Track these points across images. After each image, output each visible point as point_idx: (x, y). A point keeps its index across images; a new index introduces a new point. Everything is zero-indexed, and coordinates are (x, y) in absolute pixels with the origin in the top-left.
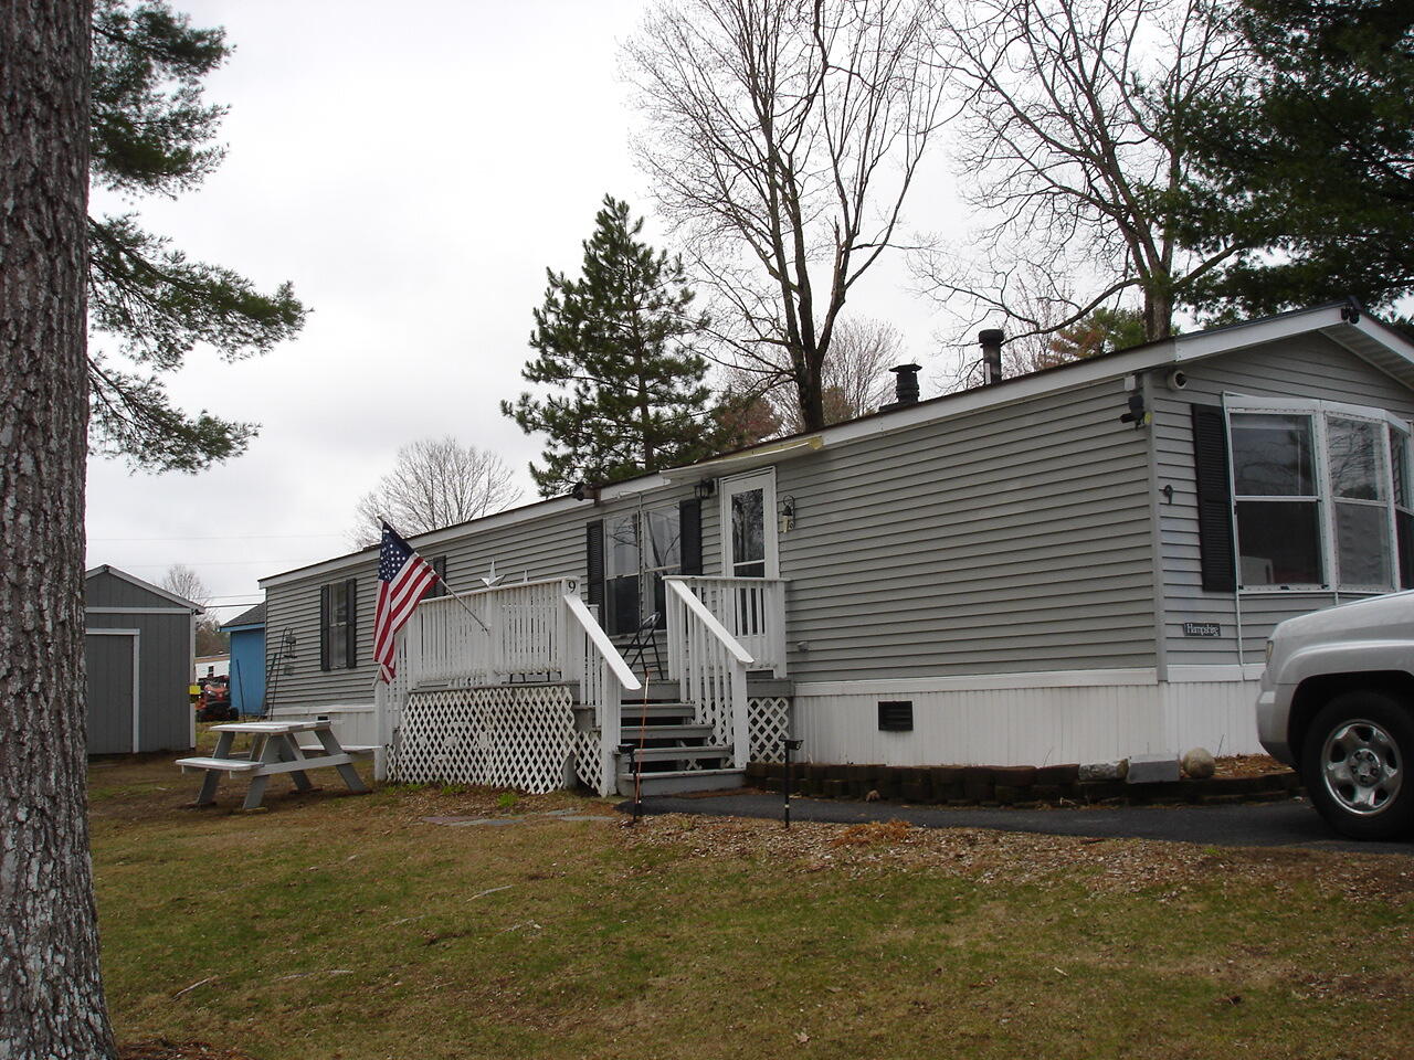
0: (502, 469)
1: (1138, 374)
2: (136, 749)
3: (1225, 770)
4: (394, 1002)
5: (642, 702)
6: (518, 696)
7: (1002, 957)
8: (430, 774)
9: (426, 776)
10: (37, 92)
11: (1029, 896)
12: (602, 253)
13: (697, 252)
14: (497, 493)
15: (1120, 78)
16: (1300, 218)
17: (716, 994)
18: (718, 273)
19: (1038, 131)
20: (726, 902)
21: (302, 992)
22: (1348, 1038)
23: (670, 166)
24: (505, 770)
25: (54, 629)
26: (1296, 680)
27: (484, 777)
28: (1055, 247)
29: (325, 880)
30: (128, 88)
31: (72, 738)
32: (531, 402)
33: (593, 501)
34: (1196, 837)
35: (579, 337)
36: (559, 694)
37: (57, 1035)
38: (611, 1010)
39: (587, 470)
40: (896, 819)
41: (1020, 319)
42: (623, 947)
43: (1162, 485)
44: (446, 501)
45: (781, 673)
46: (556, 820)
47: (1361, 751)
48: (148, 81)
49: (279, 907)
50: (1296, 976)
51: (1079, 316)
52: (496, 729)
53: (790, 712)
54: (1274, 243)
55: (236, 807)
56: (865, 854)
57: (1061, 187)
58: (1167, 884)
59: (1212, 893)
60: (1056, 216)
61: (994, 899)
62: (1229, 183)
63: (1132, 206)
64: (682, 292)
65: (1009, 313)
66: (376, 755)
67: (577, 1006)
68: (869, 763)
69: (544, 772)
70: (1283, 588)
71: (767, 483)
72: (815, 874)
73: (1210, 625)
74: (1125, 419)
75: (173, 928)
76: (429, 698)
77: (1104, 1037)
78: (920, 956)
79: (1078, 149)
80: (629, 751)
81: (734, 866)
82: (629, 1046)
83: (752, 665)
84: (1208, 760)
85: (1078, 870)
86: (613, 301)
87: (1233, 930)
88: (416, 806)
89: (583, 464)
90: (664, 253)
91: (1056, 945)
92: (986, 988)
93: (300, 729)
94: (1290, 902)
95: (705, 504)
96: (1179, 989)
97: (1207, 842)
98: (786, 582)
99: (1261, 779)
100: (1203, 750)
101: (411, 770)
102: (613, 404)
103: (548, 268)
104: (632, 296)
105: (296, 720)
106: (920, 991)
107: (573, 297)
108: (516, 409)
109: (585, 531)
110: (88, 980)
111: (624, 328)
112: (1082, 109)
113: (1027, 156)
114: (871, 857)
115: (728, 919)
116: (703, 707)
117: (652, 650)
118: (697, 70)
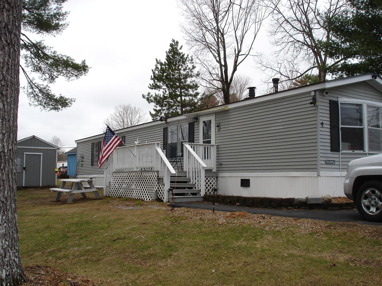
0: (143, 113)
1: (315, 91)
2: (41, 185)
3: (335, 201)
4: (102, 257)
5: (175, 177)
6: (143, 174)
7: (270, 250)
8: (118, 195)
9: (117, 195)
10: (7, 2)
11: (278, 234)
12: (171, 55)
13: (197, 55)
14: (141, 119)
15: (314, 11)
16: (362, 50)
17: (190, 258)
18: (202, 61)
19: (291, 25)
20: (195, 232)
21: (78, 253)
22: (365, 277)
23: (190, 32)
24: (138, 194)
25: (7, 151)
26: (355, 177)
27: (133, 196)
28: (295, 57)
29: (87, 223)
30: (42, 6)
31: (12, 182)
32: (150, 95)
33: (165, 122)
34: (325, 219)
35: (164, 77)
36: (154, 174)
37: (5, 264)
38: (162, 261)
39: (165, 114)
40: (244, 211)
41: (284, 76)
42: (166, 244)
43: (321, 122)
44: (127, 121)
45: (214, 170)
46: (151, 208)
47: (372, 197)
48: (48, 4)
49: (74, 229)
50: (351, 259)
51: (301, 76)
52: (136, 183)
53: (217, 181)
54: (354, 57)
55: (66, 202)
56: (234, 220)
57: (297, 40)
58: (317, 232)
59: (329, 235)
60: (295, 48)
61: (269, 234)
62: (343, 40)
63: (316, 46)
64: (192, 66)
65: (281, 74)
66: (104, 189)
67: (152, 259)
68: (238, 195)
69: (149, 195)
70: (353, 151)
71: (212, 118)
72: (220, 225)
73: (332, 161)
74: (311, 103)
75: (45, 234)
76: (119, 174)
77: (297, 274)
78: (247, 249)
79: (302, 30)
80: (172, 190)
81: (198, 222)
82: (165, 272)
83: (206, 168)
84: (330, 198)
85: (292, 227)
86: (174, 68)
87: (334, 246)
88: (114, 203)
89: (164, 112)
90: (188, 55)
91: (285, 248)
92: (265, 259)
93: (84, 181)
94: (351, 238)
95: (195, 123)
96: (318, 261)
97: (328, 220)
98: (217, 145)
99: (344, 203)
100: (329, 195)
101: (113, 193)
102: (173, 96)
103: (156, 59)
104: (179, 67)
105: (82, 179)
106: (247, 259)
107: (163, 66)
108: (146, 96)
109: (163, 130)
110: (15, 249)
111: (176, 75)
112: (303, 19)
113: (288, 31)
114: (236, 221)
115: (196, 237)
116: (193, 179)
117: (180, 163)
118: (198, 5)
